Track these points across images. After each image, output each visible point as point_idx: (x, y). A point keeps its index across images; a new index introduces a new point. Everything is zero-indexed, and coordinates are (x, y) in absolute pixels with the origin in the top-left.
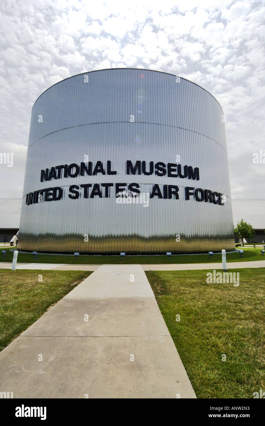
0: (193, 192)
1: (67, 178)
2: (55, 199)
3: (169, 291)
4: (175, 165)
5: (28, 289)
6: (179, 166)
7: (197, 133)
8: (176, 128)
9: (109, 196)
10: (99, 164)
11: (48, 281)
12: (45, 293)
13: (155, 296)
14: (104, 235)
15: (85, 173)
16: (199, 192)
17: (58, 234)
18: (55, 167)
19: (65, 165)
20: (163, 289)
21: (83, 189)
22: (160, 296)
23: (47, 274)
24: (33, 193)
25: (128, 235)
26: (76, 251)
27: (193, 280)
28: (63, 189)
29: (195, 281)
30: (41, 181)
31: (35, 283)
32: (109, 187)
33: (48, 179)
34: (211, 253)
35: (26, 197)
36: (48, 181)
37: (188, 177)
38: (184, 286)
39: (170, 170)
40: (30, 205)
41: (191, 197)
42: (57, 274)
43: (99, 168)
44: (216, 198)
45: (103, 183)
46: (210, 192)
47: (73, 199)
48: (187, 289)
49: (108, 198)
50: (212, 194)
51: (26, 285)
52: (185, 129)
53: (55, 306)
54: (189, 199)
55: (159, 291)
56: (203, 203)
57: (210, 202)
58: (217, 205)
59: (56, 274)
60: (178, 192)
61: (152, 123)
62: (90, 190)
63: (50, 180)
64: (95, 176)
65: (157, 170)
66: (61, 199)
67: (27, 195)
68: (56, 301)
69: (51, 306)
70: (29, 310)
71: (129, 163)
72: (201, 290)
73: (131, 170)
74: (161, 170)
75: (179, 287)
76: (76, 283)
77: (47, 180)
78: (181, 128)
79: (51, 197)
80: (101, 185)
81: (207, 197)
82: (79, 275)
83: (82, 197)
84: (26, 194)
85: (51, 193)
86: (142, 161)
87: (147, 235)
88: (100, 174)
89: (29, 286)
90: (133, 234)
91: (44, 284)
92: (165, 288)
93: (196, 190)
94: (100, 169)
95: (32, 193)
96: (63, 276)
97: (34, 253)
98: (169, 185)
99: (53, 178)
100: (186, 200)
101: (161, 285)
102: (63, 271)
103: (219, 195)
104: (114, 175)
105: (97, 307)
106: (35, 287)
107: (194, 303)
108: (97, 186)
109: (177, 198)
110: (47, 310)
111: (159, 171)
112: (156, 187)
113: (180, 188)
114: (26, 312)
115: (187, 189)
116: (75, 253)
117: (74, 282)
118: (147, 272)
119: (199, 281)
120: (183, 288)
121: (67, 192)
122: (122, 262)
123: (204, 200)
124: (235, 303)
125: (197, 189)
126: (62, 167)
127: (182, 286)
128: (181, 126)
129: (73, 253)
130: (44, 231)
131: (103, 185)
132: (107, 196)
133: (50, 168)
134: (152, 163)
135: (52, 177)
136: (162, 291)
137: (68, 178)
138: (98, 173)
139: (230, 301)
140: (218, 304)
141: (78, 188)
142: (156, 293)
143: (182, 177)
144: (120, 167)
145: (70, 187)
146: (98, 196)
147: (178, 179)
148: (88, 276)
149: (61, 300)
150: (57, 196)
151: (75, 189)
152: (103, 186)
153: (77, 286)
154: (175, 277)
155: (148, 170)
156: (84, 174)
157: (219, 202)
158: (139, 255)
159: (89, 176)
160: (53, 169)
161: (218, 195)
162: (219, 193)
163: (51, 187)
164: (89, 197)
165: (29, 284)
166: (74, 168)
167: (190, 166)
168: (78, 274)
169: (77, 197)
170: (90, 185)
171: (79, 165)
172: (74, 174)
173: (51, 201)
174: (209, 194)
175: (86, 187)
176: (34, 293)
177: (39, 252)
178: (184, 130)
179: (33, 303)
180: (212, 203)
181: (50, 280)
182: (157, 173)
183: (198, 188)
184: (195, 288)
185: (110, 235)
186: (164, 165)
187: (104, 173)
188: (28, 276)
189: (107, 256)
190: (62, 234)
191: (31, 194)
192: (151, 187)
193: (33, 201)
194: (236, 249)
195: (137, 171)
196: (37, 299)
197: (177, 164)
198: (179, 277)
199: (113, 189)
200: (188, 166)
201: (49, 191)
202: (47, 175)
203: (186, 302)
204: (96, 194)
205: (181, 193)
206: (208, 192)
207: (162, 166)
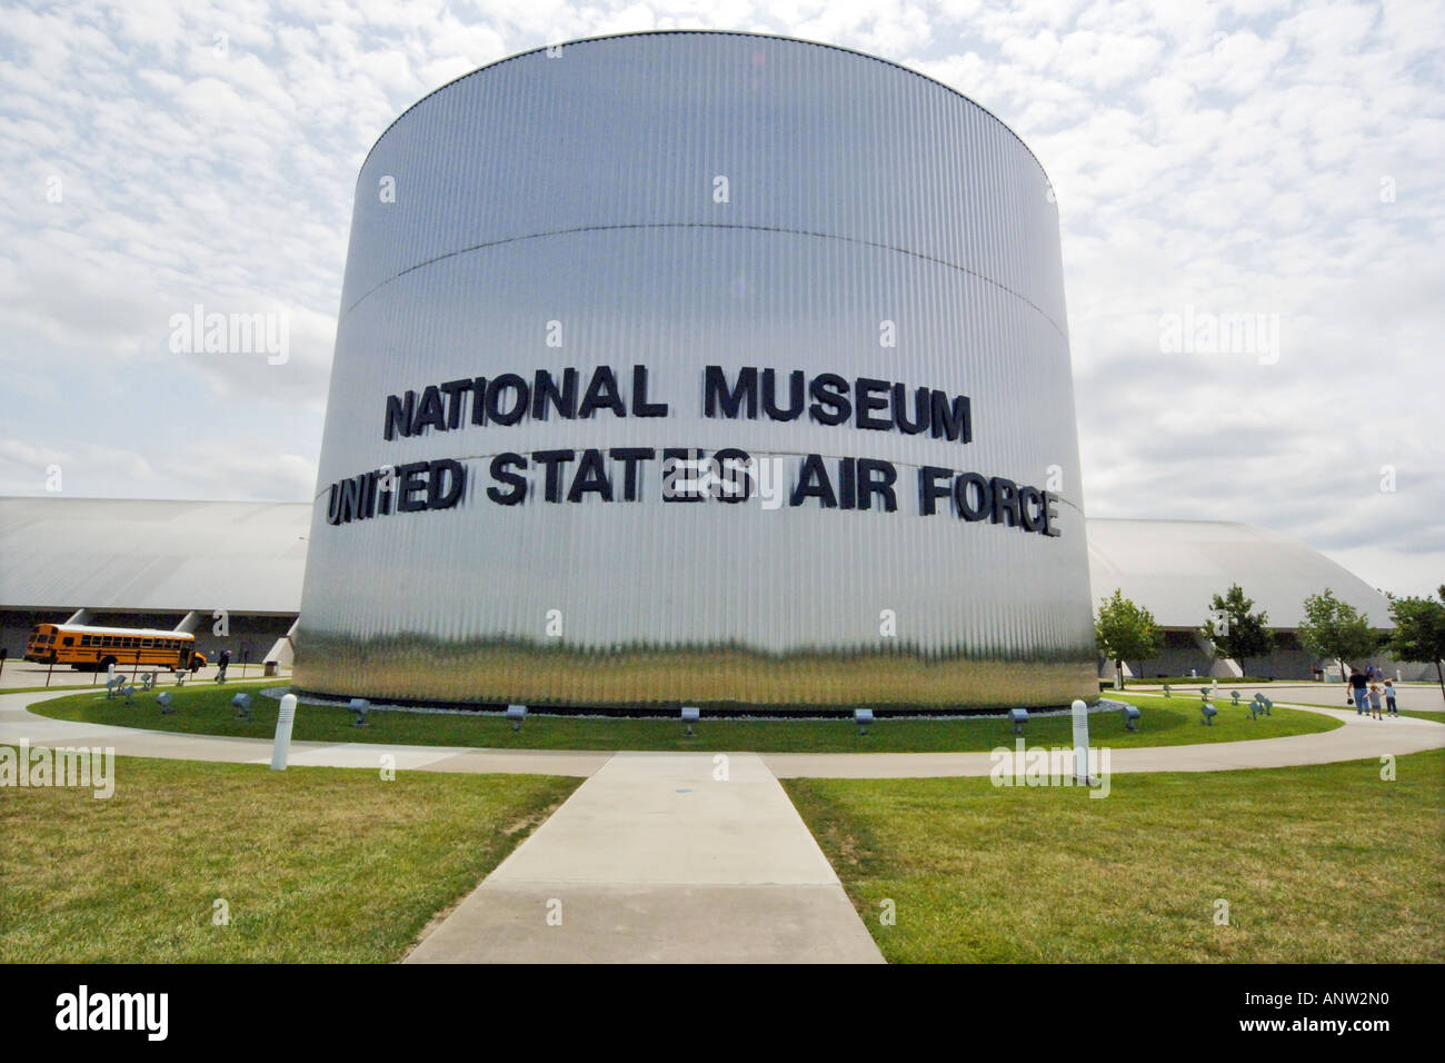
0: (947, 486)
1: (482, 428)
2: (437, 502)
3: (893, 861)
4: (881, 386)
5: (339, 846)
6: (899, 390)
7: (962, 269)
8: (887, 250)
9: (637, 497)
10: (604, 375)
11: (415, 817)
12: (404, 865)
13: (842, 880)
14: (619, 641)
15: (552, 409)
16: (969, 484)
17: (447, 636)
18: (439, 387)
19: (477, 379)
20: (868, 854)
21: (542, 468)
22: (864, 883)
23: (409, 788)
24: (355, 479)
25: (706, 643)
26: (513, 700)
27: (975, 818)
28: (467, 467)
29: (983, 821)
30: (385, 438)
31: (364, 822)
32: (638, 462)
33: (414, 429)
34: (1020, 713)
35: (328, 495)
36: (411, 438)
37: (929, 430)
38: (946, 842)
39: (865, 404)
40: (344, 526)
41: (942, 504)
42: (445, 788)
43: (603, 392)
44: (1033, 511)
45: (618, 446)
46: (1009, 486)
47: (504, 506)
48: (962, 854)
49: (635, 503)
50: (1015, 495)
51: (328, 829)
52: (921, 256)
53: (447, 920)
54: (933, 513)
55: (854, 862)
56: (985, 525)
57: (1012, 523)
58: (1036, 536)
59: (441, 787)
60: (893, 482)
61: (800, 230)
62: (569, 472)
63: (419, 432)
64: (589, 420)
65: (816, 402)
66: (459, 504)
67: (335, 486)
68: (452, 899)
69: (433, 922)
70: (345, 938)
71: (714, 376)
72: (1019, 859)
73: (722, 402)
74: (831, 404)
75: (928, 847)
76: (521, 824)
77: (407, 434)
78: (907, 252)
79: (422, 496)
80: (611, 455)
81: (999, 507)
82: (531, 792)
83: (536, 497)
84: (328, 484)
85: (422, 482)
86: (760, 370)
87: (777, 643)
88: (605, 414)
89: (340, 834)
90: (727, 639)
91: (399, 828)
92: (876, 851)
93: (959, 479)
94: (606, 394)
95: (352, 482)
96: (469, 796)
97: (355, 703)
98: (861, 460)
99: (432, 426)
100: (921, 515)
101: (855, 835)
102: (468, 774)
103: (1041, 498)
104: (658, 419)
105: (619, 928)
106: (363, 841)
107: (1005, 912)
108: (592, 459)
109: (891, 505)
110: (420, 938)
111: (826, 408)
112: (813, 464)
113: (901, 471)
114: (334, 949)
115: (927, 474)
116: (510, 707)
117: (517, 819)
118: (790, 786)
119: (1000, 821)
120: (943, 850)
121: (480, 478)
122: (688, 743)
123: (989, 518)
124: (1171, 913)
125: (962, 476)
126: (465, 386)
127: (937, 841)
128: (906, 243)
129: (504, 708)
130: (395, 624)
131: (617, 454)
132: (630, 494)
133: (420, 391)
134: (797, 377)
135: (428, 423)
136: (863, 861)
137: (486, 425)
138: (599, 410)
139: (1146, 907)
140: (1102, 916)
141: (522, 464)
142: (841, 868)
143: (908, 429)
144: (679, 387)
145: (494, 462)
146: (597, 495)
147: (895, 435)
148: (566, 798)
149: (472, 896)
150: (445, 494)
151: (512, 469)
152: (617, 459)
153: (527, 836)
154: (901, 804)
155: (783, 402)
156: (547, 412)
157: (1042, 525)
158: (750, 718)
159: (565, 419)
160: (432, 393)
161: (1039, 498)
162: (1044, 492)
163: (424, 460)
164: (565, 497)
165: (339, 824)
166: (509, 388)
167: (938, 389)
168: (529, 790)
169: (518, 497)
170: (567, 455)
171: (530, 379)
172: (508, 411)
173: (422, 512)
174: (1005, 496)
175: (553, 459)
176: (361, 866)
177: (375, 701)
178: (918, 258)
179: (359, 906)
180: (1018, 527)
181: (423, 809)
182: (817, 414)
183: (965, 470)
184: (992, 849)
185: (640, 642)
186: (842, 386)
187: (620, 413)
188: (333, 792)
189: (628, 718)
190: (460, 639)
191: (348, 486)
192: (796, 464)
193: (354, 508)
194: (1101, 699)
195: (743, 407)
196: (377, 891)
197: (889, 383)
198: (917, 806)
199: (650, 470)
200: (931, 391)
201: (417, 472)
202: (406, 416)
203: (972, 908)
204: (591, 487)
205: (906, 489)
206: (1005, 488)
207: (834, 390)
